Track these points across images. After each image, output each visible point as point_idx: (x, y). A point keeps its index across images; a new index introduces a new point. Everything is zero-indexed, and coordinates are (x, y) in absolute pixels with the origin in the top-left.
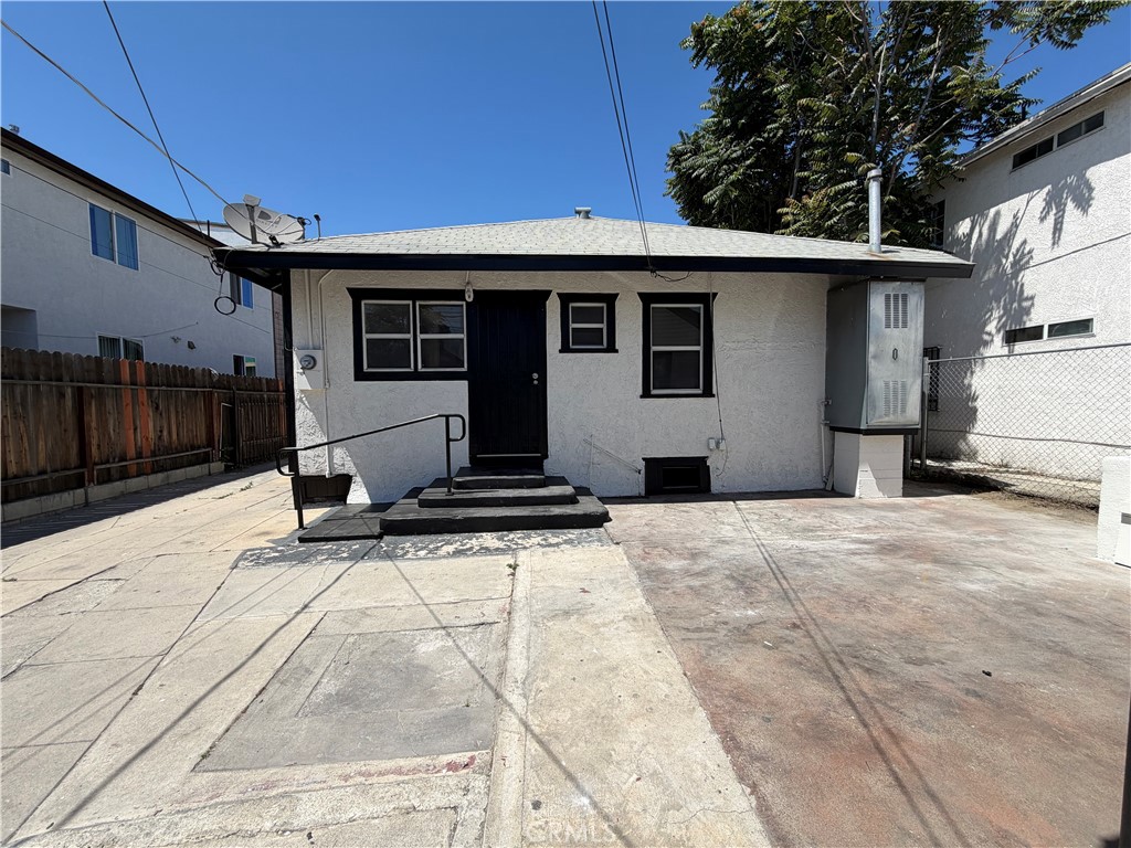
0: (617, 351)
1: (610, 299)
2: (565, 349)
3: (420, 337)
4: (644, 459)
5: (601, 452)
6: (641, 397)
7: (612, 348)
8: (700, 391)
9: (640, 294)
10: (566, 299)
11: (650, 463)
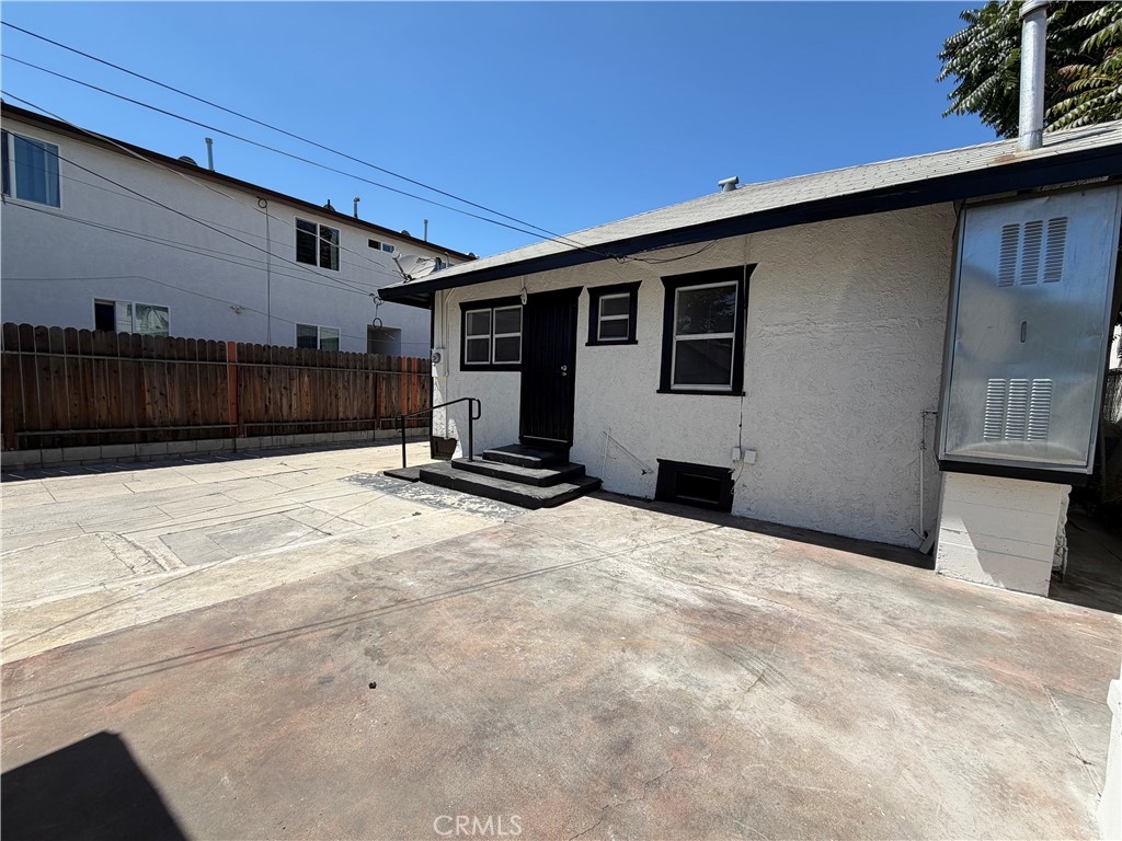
0: (636, 342)
1: (633, 288)
2: (592, 342)
3: (495, 336)
4: (659, 460)
5: (618, 446)
6: (658, 392)
7: (633, 341)
8: (728, 388)
9: (663, 279)
10: (595, 293)
11: (665, 466)
